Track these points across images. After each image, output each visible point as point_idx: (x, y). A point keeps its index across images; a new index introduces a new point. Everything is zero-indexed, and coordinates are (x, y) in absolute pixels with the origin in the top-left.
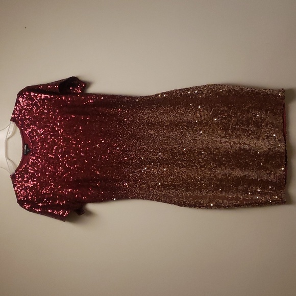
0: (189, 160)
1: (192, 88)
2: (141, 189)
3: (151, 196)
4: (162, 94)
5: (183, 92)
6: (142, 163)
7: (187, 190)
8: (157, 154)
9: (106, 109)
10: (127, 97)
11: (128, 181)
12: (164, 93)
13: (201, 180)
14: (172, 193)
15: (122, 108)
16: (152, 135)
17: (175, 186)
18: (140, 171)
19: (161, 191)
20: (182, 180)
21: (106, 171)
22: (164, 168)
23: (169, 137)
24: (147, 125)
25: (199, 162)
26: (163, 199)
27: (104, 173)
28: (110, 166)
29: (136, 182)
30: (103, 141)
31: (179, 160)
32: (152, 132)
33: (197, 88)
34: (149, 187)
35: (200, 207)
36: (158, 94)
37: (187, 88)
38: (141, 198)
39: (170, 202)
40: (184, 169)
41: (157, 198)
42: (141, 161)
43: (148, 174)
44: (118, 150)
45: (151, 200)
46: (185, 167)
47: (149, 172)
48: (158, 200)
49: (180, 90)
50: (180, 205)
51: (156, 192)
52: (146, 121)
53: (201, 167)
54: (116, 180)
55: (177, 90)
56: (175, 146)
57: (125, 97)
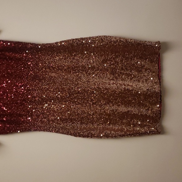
0: (83, 98)
1: (87, 38)
2: (42, 122)
3: (51, 129)
4: (61, 42)
5: (79, 41)
6: (43, 101)
7: (82, 123)
8: (57, 93)
9: (12, 53)
10: (30, 43)
11: (31, 116)
12: (63, 41)
13: (93, 114)
14: (69, 125)
15: (26, 53)
16: (52, 77)
17: (71, 120)
18: (42, 107)
19: (59, 124)
20: (78, 115)
21: (12, 107)
22: (62, 104)
23: (66, 79)
24: (49, 68)
25: (92, 100)
26: (61, 131)
27: (10, 109)
28: (15, 103)
29: (38, 116)
30: (9, 82)
31: (75, 98)
32: (53, 74)
33: (90, 38)
34: (49, 120)
35: (92, 137)
36: (58, 42)
37: (82, 38)
38: (42, 130)
39: (67, 133)
40: (79, 106)
41: (56, 130)
42: (43, 99)
43: (49, 110)
44: (22, 89)
45: (51, 132)
46: (80, 104)
47: (50, 108)
48: (57, 132)
49: (76, 39)
50: (75, 135)
51: (56, 125)
52: (48, 65)
53: (93, 104)
54: (20, 115)
55: (74, 40)
56: (72, 87)
57: (28, 43)
